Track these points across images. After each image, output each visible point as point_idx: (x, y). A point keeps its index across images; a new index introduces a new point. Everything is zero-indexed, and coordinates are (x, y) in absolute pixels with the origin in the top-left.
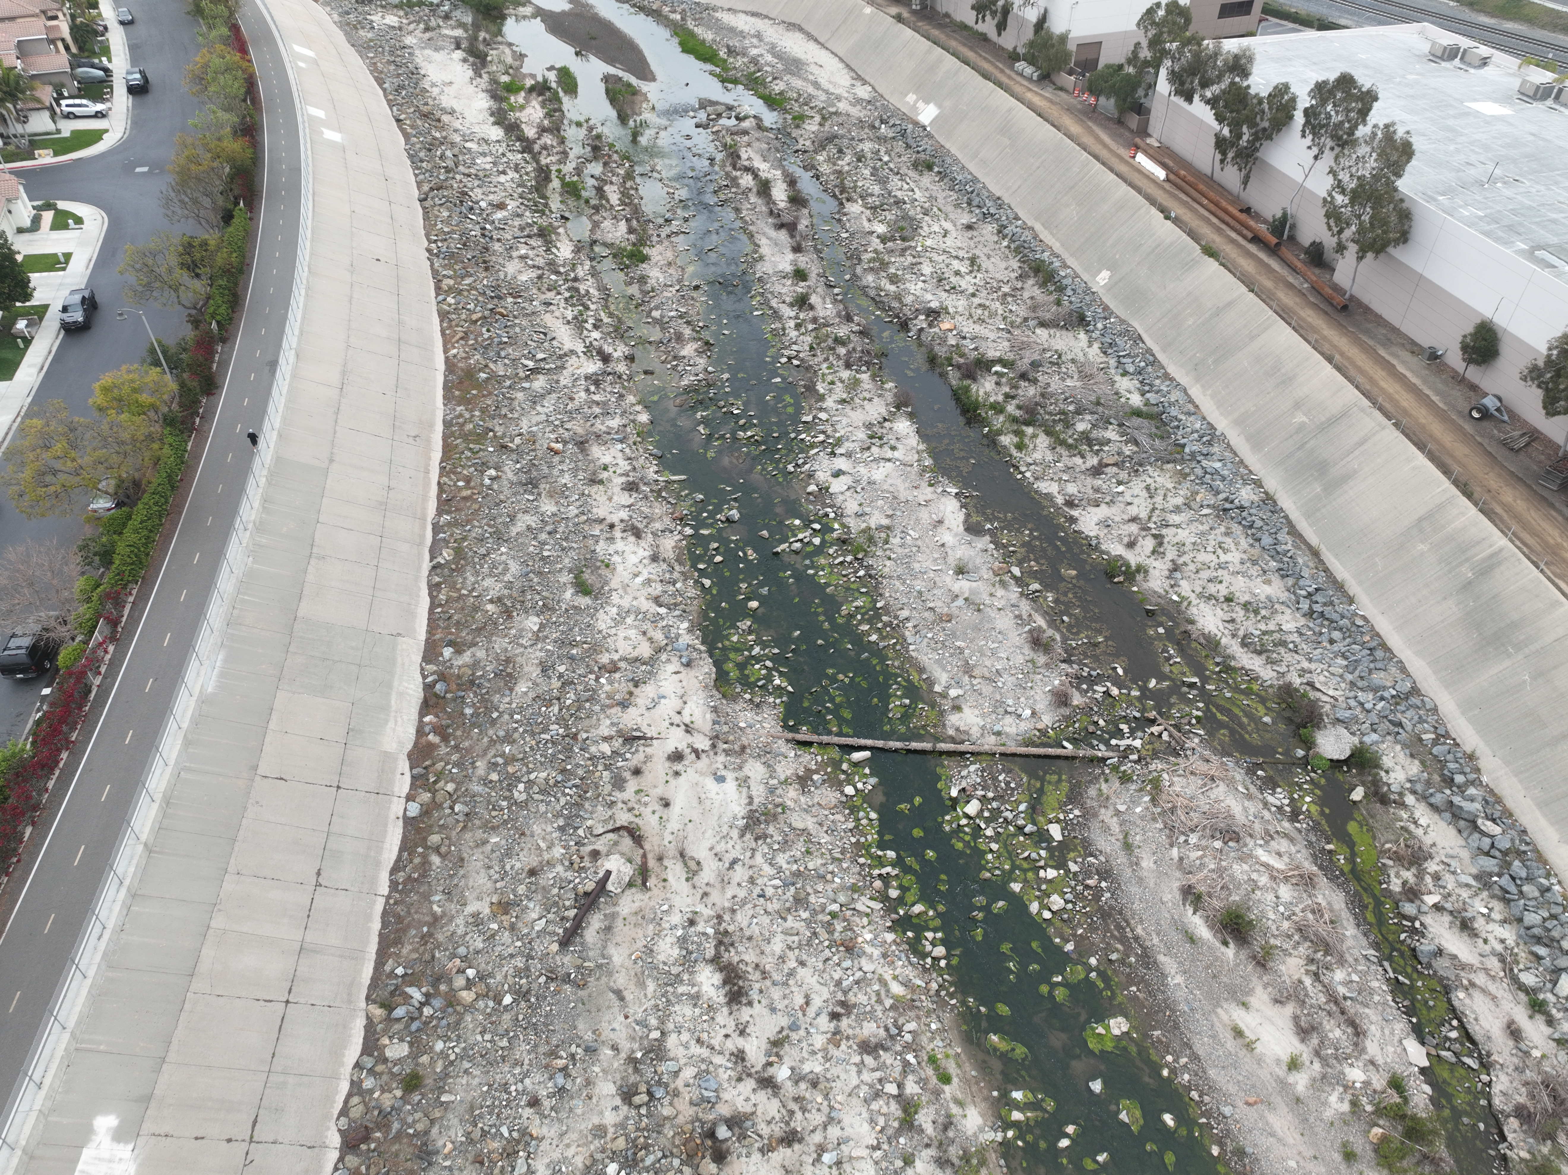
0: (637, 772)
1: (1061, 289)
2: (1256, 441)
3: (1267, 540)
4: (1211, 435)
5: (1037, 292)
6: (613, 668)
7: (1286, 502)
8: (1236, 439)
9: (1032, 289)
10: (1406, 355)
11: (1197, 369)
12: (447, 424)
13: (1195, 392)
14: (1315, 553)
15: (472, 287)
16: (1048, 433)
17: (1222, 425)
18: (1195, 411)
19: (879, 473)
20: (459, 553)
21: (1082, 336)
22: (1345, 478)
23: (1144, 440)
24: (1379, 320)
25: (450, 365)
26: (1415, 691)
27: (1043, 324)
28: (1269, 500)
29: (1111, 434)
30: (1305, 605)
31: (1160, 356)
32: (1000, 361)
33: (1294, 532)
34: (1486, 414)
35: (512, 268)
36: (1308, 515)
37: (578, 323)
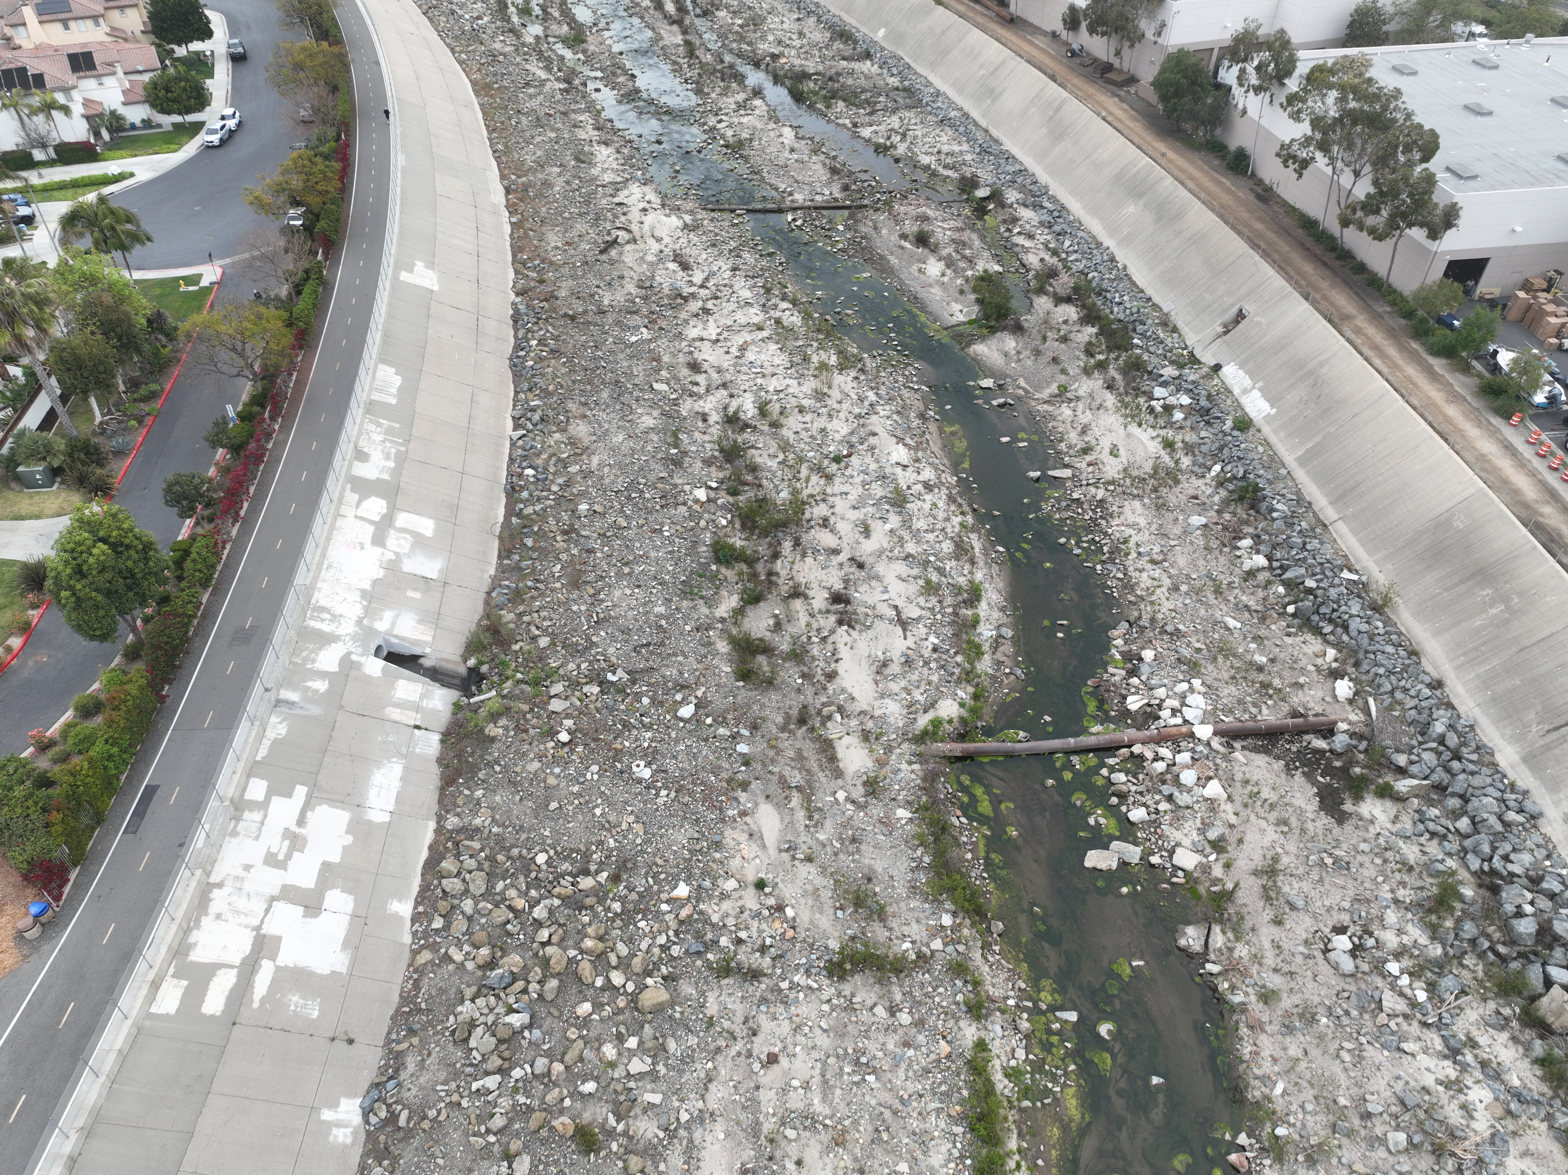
0: (624, 214)
1: (856, 42)
2: (960, 91)
3: (962, 129)
4: (938, 94)
5: (841, 46)
6: (603, 186)
7: (975, 114)
8: (952, 94)
9: (838, 45)
10: (1041, 37)
11: (933, 66)
12: (481, 105)
13: (931, 78)
14: (987, 131)
15: (474, 51)
16: (844, 100)
17: (943, 87)
18: (929, 84)
19: (745, 120)
20: (506, 147)
21: (868, 62)
22: (1001, 93)
23: (900, 100)
24: (1031, 25)
25: (474, 83)
26: (1026, 170)
27: (844, 59)
28: (966, 116)
29: (881, 99)
30: (978, 150)
31: (913, 65)
32: (816, 74)
33: (976, 124)
34: (1074, 54)
35: (498, 46)
36: (984, 116)
37: (548, 69)
